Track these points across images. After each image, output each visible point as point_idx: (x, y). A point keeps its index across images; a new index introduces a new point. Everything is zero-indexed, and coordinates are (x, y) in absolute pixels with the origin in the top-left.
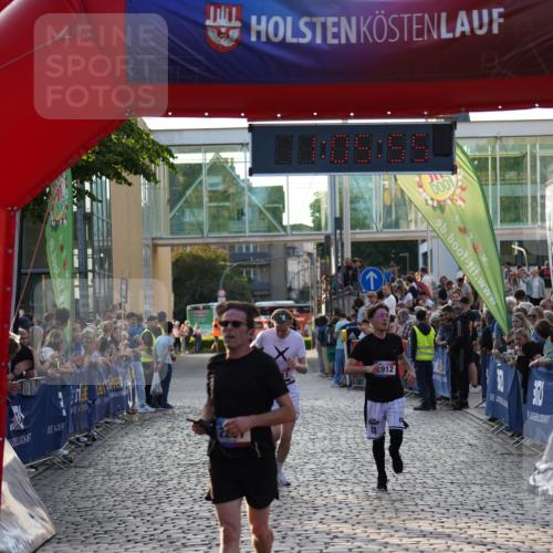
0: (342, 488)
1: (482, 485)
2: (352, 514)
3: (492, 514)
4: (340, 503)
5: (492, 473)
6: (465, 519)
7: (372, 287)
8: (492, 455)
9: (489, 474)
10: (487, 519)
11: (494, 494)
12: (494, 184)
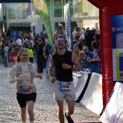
0: (3, 96)
1: (44, 94)
2: (5, 103)
3: (46, 102)
4: (2, 100)
5: (48, 91)
6: (38, 104)
7: (15, 37)
8: (49, 85)
9: (47, 91)
10: (44, 104)
11: (48, 96)
12: (52, 5)
